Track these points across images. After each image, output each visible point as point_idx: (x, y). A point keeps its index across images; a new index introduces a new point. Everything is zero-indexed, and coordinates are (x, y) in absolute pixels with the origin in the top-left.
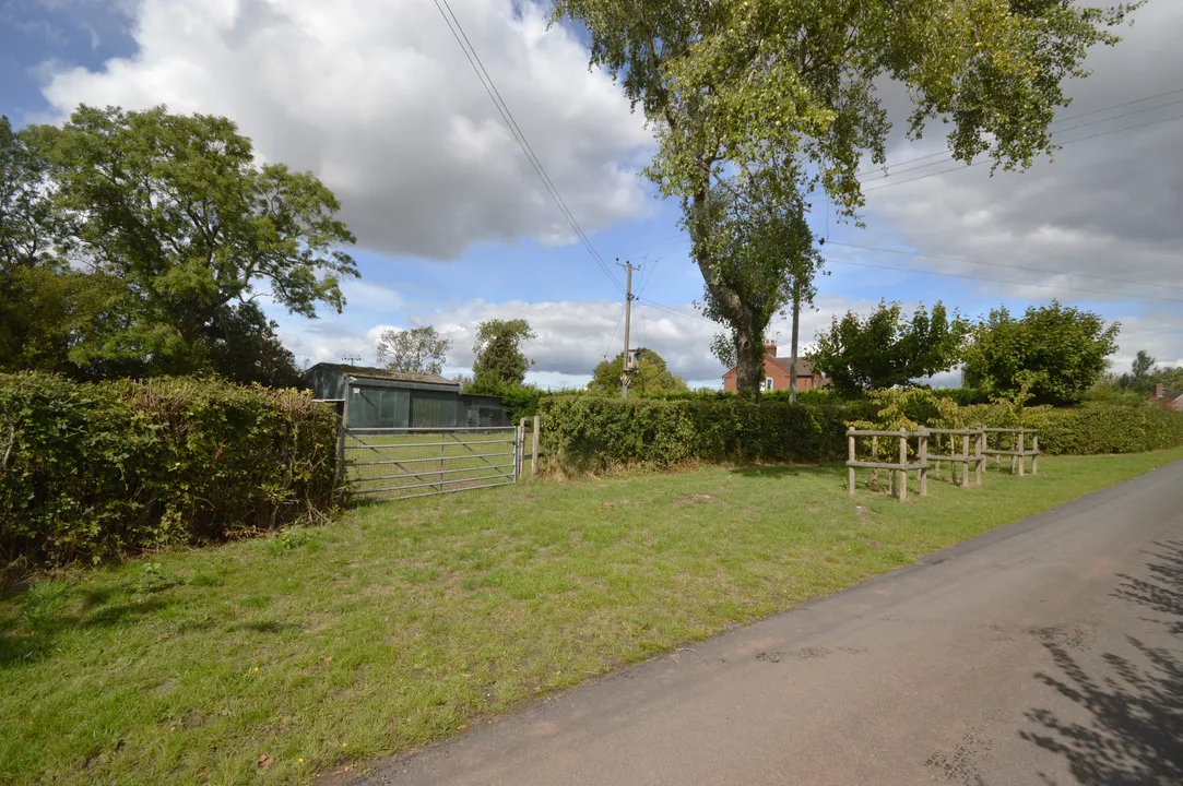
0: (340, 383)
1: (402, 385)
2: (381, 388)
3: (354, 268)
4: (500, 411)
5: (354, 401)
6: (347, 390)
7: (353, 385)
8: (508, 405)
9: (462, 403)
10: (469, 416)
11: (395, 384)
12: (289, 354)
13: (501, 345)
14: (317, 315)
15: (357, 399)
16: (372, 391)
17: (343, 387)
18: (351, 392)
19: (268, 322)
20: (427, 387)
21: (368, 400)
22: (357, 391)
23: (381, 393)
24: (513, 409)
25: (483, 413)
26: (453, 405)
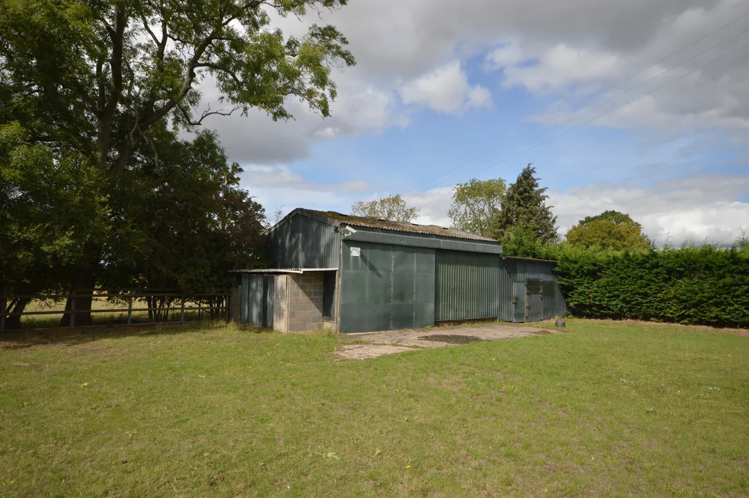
0: (324, 241)
1: (425, 242)
2: (394, 247)
3: (344, 48)
4: (551, 284)
5: (351, 271)
6: (337, 249)
7: (349, 242)
8: (565, 274)
9: (505, 271)
10: (515, 293)
11: (415, 241)
12: (258, 207)
13: (525, 191)
14: (289, 112)
15: (356, 267)
16: (378, 252)
17: (329, 246)
18: (347, 254)
19: (229, 164)
20: (460, 246)
21: (373, 268)
22: (355, 252)
23: (393, 255)
24: (574, 281)
25: (532, 286)
26: (493, 274)
